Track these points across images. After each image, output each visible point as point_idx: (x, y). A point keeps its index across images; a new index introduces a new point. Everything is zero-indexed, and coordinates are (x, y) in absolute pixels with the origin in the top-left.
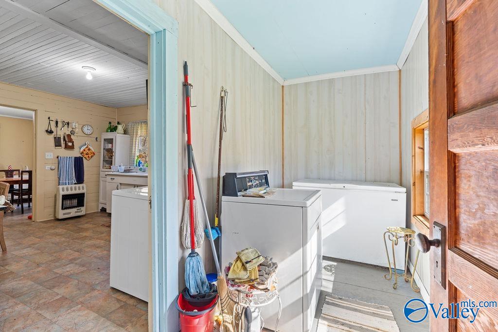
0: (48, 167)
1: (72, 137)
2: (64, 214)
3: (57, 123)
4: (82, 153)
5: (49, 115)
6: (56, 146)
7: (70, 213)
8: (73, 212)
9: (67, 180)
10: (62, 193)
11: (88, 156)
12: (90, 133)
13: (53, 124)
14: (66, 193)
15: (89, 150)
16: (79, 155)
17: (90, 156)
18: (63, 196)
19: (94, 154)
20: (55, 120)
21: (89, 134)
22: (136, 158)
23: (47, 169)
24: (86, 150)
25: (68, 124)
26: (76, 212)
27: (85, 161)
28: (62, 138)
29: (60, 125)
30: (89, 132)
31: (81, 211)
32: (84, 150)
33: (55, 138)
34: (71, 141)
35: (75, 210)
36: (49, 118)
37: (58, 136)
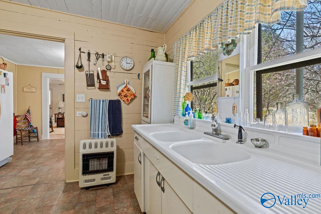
0: (79, 113)
1: (108, 73)
2: (86, 181)
3: (89, 54)
4: (120, 95)
5: (79, 44)
6: (88, 86)
7: (94, 180)
8: (98, 179)
9: (100, 130)
10: (83, 151)
11: (127, 99)
12: (131, 68)
13: (84, 56)
14: (88, 151)
15: (128, 90)
16: (116, 98)
17: (130, 99)
18: (84, 156)
19: (135, 97)
20: (87, 52)
21: (128, 69)
22: (182, 100)
23: (77, 115)
24: (125, 91)
25: (103, 56)
26: (102, 179)
27: (124, 106)
28: (95, 75)
29: (93, 57)
30: (129, 67)
31: (110, 178)
32: (122, 91)
33: (87, 75)
34: (106, 78)
35: (101, 175)
36: (80, 49)
37: (91, 73)
